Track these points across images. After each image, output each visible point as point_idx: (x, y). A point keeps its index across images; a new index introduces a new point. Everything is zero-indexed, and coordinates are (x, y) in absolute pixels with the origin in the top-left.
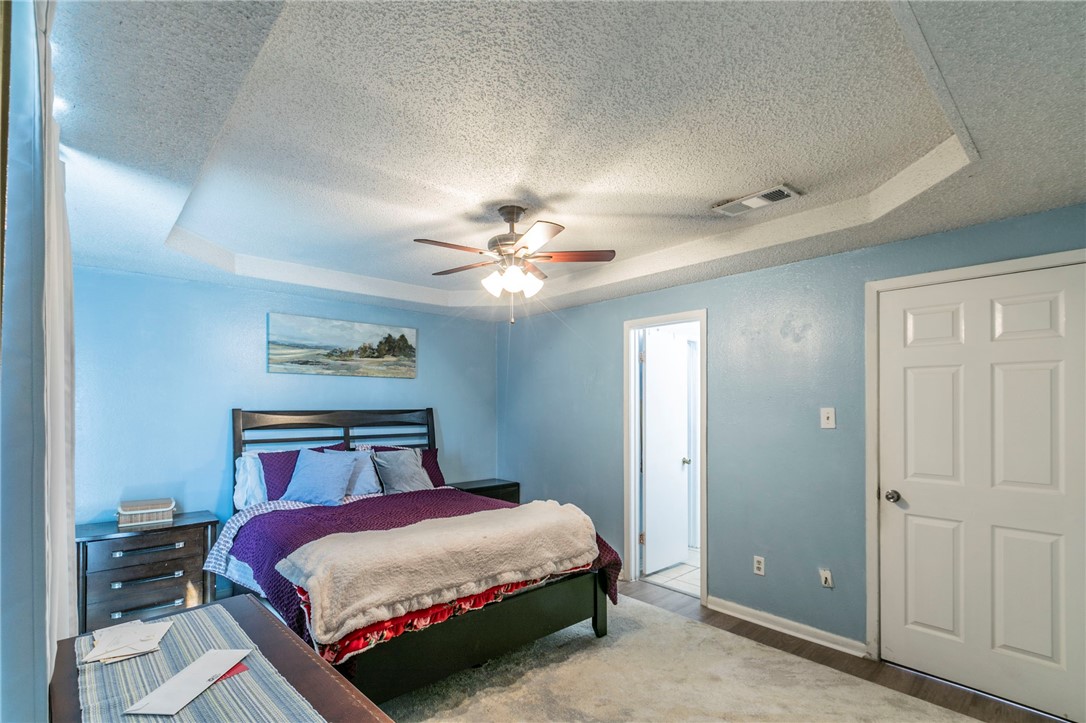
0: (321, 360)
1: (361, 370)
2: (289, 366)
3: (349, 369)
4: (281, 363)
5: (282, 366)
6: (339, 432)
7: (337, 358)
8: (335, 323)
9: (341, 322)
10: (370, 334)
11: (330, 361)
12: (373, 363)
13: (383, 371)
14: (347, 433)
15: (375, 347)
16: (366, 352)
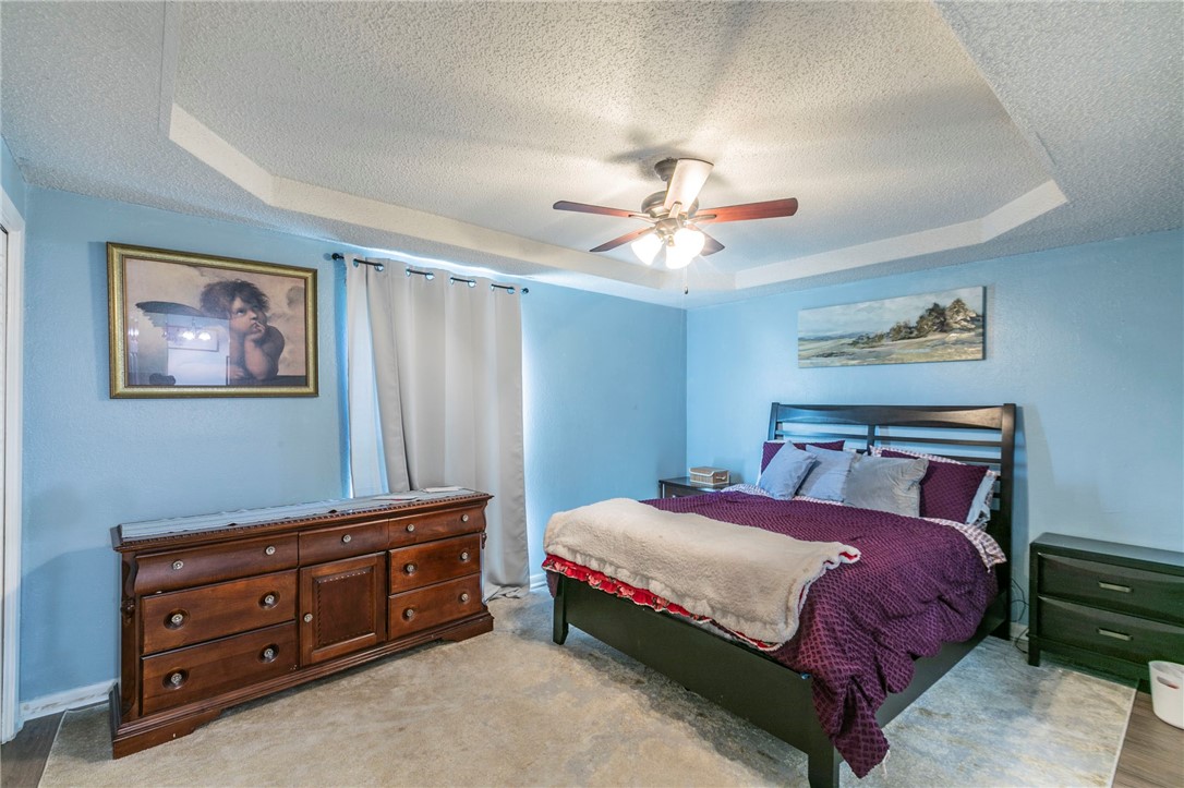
0: (845, 350)
1: (893, 356)
2: (815, 360)
3: (878, 356)
4: (808, 358)
5: (809, 361)
6: (863, 430)
7: (865, 346)
8: (861, 306)
9: (868, 304)
10: (908, 309)
11: (855, 350)
12: (911, 345)
13: (926, 354)
14: (872, 431)
15: (913, 323)
16: (904, 332)
